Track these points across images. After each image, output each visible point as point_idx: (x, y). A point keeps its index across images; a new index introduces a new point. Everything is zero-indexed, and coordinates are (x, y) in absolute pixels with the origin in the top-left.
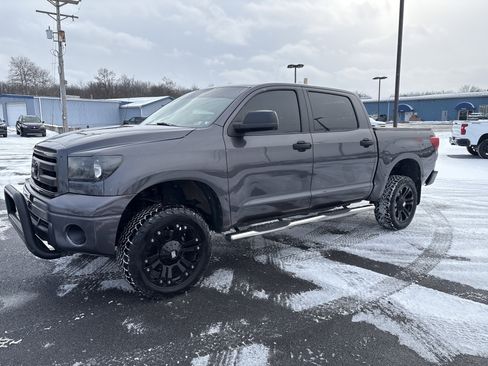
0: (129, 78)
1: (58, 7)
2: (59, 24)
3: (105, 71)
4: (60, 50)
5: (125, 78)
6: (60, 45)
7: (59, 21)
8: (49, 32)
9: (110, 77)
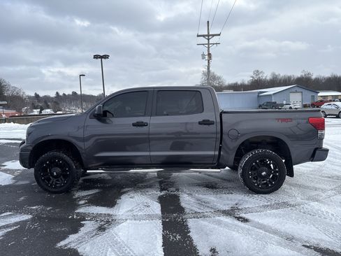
0: (277, 74)
1: (209, 39)
2: (209, 49)
3: (258, 71)
4: (209, 65)
5: (274, 74)
6: (209, 62)
7: (209, 48)
8: (203, 56)
9: (260, 76)
